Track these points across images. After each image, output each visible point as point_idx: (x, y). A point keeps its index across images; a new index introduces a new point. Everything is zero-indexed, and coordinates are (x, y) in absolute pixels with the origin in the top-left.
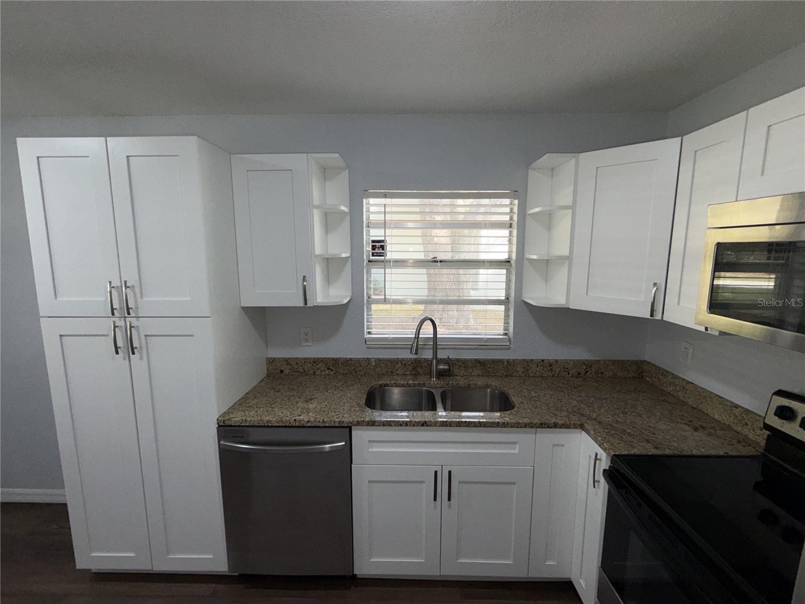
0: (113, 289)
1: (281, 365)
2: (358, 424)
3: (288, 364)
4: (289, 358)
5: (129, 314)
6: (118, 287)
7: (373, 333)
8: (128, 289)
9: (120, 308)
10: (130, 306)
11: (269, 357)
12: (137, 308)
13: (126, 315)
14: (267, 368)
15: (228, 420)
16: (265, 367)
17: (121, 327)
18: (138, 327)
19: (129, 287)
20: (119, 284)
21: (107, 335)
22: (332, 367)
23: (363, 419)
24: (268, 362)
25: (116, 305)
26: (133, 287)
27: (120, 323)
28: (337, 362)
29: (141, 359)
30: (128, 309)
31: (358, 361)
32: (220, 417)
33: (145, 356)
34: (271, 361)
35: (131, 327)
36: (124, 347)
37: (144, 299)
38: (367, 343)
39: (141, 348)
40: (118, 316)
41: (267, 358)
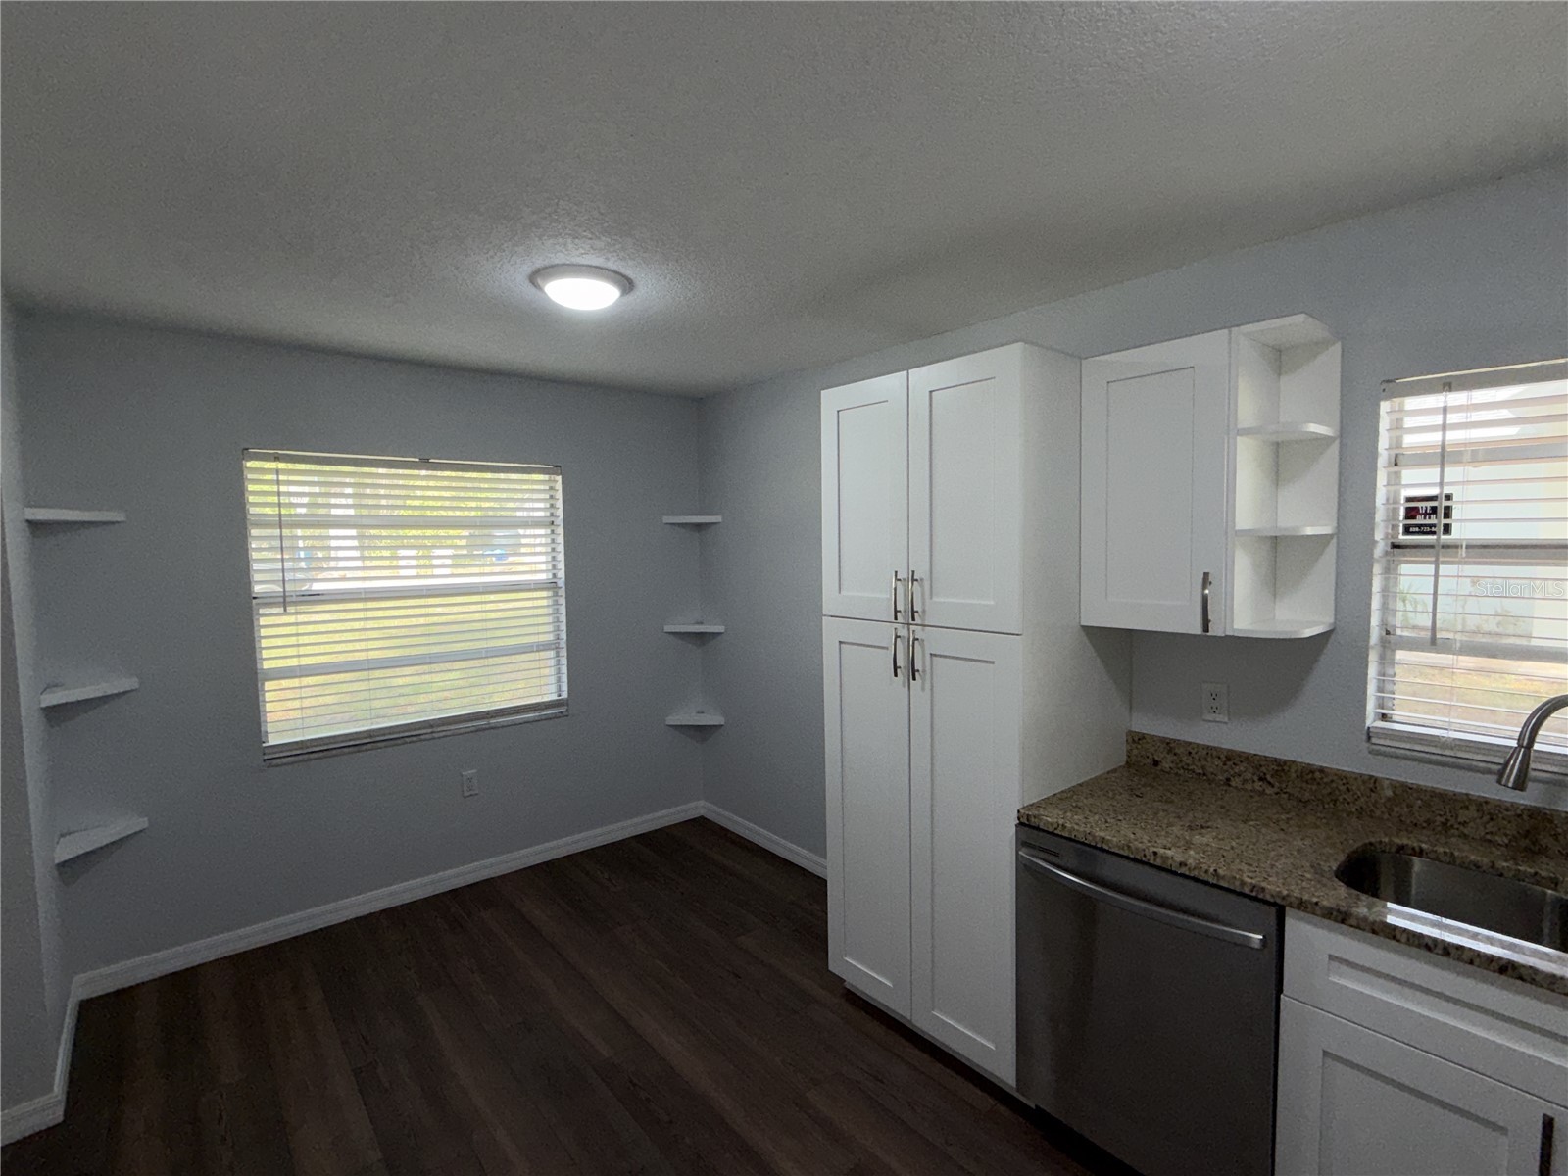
0: (898, 583)
1: (1156, 750)
2: (1302, 905)
3: (1170, 751)
4: (1175, 740)
5: (914, 619)
6: (904, 580)
7: (1395, 718)
8: (915, 583)
9: (905, 611)
10: (915, 609)
11: (1133, 729)
12: (924, 611)
13: (911, 622)
14: (1128, 751)
15: (1035, 817)
16: (1124, 748)
17: (904, 637)
18: (923, 640)
19: (917, 580)
20: (906, 577)
21: (887, 648)
22: (1272, 776)
23: (1315, 900)
24: (1130, 740)
25: (900, 607)
26: (922, 580)
27: (903, 632)
28: (1286, 768)
29: (923, 689)
30: (913, 612)
31: (1344, 778)
32: (1023, 808)
33: (928, 686)
34: (1136, 739)
35: (915, 639)
36: (904, 667)
37: (935, 599)
38: (1374, 740)
39: (924, 671)
40: (902, 621)
41: (1130, 732)
